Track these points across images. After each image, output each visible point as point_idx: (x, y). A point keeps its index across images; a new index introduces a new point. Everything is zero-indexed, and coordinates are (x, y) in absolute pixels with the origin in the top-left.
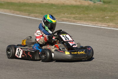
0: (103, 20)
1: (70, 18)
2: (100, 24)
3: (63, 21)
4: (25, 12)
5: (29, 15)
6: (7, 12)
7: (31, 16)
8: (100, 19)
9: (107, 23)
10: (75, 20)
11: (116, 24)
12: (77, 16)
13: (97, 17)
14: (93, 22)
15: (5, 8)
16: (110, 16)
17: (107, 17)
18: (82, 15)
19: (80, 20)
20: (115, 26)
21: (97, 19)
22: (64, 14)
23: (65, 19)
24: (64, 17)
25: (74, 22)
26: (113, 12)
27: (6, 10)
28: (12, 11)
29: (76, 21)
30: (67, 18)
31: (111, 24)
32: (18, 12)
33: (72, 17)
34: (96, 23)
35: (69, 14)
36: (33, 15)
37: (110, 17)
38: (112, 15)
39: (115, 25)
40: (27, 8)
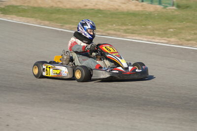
0: (164, 33)
1: (119, 31)
2: (158, 39)
3: (109, 34)
4: (57, 22)
5: (61, 27)
6: (31, 22)
7: (64, 27)
8: (160, 33)
9: (168, 38)
10: (125, 34)
11: (179, 39)
12: (130, 27)
13: (157, 30)
14: (149, 37)
15: (28, 17)
16: (175, 28)
17: (172, 30)
18: (137, 26)
19: (132, 33)
20: (177, 42)
21: (157, 32)
22: (112, 25)
23: (112, 32)
24: (111, 30)
25: (123, 37)
26: (182, 22)
27: (29, 19)
28: (39, 21)
29: (127, 34)
30: (115, 31)
31: (172, 39)
32: (47, 22)
33: (122, 29)
34: (153, 38)
35: (119, 25)
36: (68, 26)
37: (175, 30)
38: (179, 26)
39: (177, 40)
40: (61, 16)
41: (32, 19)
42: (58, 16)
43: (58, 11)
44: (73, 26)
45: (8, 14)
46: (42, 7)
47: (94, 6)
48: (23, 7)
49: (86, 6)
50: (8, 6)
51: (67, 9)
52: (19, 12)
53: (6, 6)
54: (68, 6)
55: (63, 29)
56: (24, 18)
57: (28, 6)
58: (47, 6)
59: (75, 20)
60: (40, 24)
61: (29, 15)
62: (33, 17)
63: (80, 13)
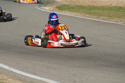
41: (78, 13)
42: (94, 11)
43: (94, 8)
44: (105, 18)
45: (63, 10)
46: (83, 6)
47: (117, 4)
48: (72, 6)
49: (111, 4)
50: (62, 5)
51: (100, 7)
52: (69, 9)
53: (60, 5)
54: (100, 5)
55: (99, 19)
56: (73, 12)
57: (74, 5)
58: (87, 5)
59: (106, 13)
60: (84, 16)
61: (76, 11)
62: (79, 12)
63: (109, 9)
